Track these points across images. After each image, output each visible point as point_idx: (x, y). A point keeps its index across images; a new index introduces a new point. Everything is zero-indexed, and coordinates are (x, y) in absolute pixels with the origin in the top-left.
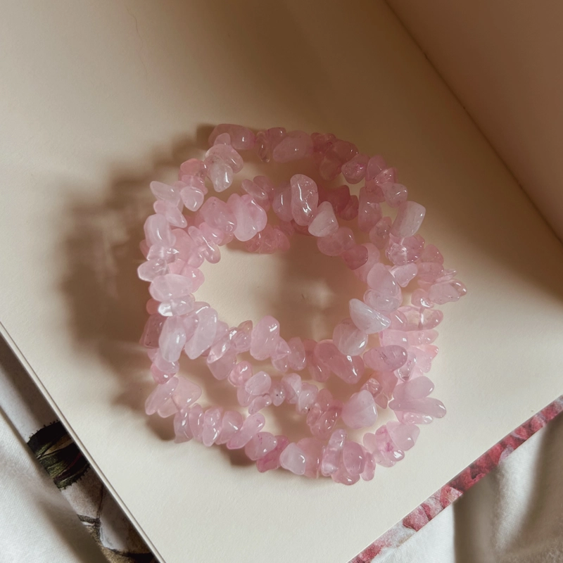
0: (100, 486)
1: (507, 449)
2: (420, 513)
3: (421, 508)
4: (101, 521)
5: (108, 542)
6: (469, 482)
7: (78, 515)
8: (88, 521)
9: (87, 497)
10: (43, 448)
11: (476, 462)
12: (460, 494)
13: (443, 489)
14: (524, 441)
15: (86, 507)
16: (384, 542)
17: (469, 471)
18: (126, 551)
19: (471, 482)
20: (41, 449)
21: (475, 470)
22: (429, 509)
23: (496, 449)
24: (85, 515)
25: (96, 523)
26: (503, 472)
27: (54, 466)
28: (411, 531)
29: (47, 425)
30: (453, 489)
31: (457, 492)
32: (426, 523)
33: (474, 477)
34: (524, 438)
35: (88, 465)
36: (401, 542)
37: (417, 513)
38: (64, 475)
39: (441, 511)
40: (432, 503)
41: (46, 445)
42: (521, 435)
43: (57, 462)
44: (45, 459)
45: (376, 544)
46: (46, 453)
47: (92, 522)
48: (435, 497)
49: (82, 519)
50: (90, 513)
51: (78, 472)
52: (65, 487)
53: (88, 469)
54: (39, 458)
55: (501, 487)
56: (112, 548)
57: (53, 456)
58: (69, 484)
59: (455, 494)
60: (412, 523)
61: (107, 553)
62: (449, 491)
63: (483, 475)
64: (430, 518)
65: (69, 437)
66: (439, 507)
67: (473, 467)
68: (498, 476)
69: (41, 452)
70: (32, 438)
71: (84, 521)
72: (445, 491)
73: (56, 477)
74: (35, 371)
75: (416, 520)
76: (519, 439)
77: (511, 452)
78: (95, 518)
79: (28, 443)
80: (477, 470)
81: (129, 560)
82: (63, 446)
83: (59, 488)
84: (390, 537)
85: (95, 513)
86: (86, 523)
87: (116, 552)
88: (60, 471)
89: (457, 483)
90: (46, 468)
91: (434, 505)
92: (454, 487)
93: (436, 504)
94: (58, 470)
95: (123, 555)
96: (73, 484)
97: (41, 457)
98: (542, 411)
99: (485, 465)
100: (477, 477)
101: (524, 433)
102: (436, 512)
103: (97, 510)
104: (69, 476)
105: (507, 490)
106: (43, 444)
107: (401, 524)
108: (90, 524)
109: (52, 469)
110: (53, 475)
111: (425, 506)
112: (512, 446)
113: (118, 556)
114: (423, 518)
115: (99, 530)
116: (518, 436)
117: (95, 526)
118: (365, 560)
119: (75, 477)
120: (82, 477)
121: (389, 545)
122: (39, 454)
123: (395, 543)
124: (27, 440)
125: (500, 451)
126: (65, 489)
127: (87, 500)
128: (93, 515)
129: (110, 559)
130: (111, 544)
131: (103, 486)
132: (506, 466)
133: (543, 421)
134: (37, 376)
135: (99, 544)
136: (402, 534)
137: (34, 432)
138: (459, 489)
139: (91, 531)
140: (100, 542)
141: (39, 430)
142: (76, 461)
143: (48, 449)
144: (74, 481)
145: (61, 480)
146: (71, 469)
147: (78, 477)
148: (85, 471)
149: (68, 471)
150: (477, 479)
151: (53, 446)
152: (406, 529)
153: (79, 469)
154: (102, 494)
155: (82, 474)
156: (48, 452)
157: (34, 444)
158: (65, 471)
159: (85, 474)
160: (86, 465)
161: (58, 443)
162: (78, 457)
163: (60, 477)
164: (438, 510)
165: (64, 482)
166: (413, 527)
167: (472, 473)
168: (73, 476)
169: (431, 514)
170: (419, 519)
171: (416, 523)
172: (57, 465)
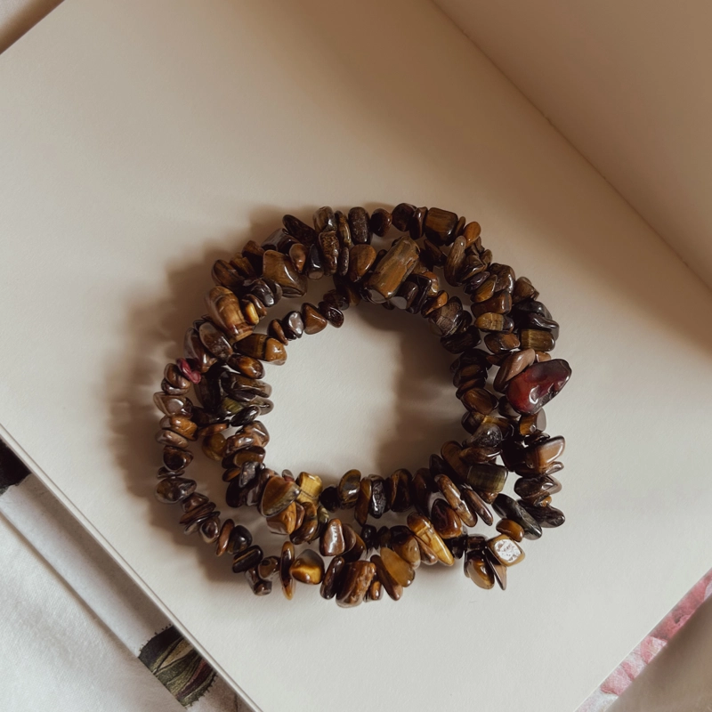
0: (232, 697)
2: (620, 673)
3: (620, 668)
6: (673, 628)
10: (158, 661)
11: (677, 605)
12: (664, 644)
17: (671, 616)
19: (675, 627)
20: (155, 662)
21: (678, 613)
22: (630, 667)
23: (700, 584)
27: (175, 679)
28: (612, 696)
29: (158, 633)
30: (654, 639)
31: (659, 641)
33: (677, 621)
35: (215, 674)
37: (615, 674)
38: (189, 689)
40: (632, 659)
41: (162, 657)
43: (177, 675)
44: (162, 673)
46: (162, 666)
48: (635, 653)
51: (204, 684)
52: (191, 703)
53: (215, 678)
54: (155, 673)
57: (171, 668)
58: (195, 698)
59: (658, 645)
60: (611, 686)
62: (650, 642)
63: (688, 618)
64: (632, 678)
65: (187, 644)
66: (641, 663)
67: (675, 611)
69: (156, 665)
70: (143, 651)
72: (646, 643)
73: (179, 693)
75: (616, 682)
79: (139, 657)
80: (680, 611)
82: (182, 654)
83: (184, 705)
84: (587, 707)
88: (182, 685)
89: (660, 631)
91: (635, 662)
92: (657, 637)
94: (181, 683)
96: (200, 699)
97: (157, 671)
99: (688, 605)
100: (681, 620)
102: (638, 670)
104: (193, 690)
106: (156, 656)
107: (600, 690)
109: (171, 684)
110: (175, 691)
111: (624, 665)
114: (624, 679)
119: (201, 690)
120: (209, 689)
122: (154, 668)
124: (137, 653)
125: (704, 585)
126: (191, 705)
131: (236, 696)
134: (139, 576)
136: (601, 701)
137: (145, 643)
138: (661, 638)
141: (150, 639)
142: (199, 671)
143: (164, 660)
144: (201, 695)
145: (186, 696)
146: (195, 681)
147: (205, 689)
148: (212, 680)
149: (192, 685)
150: (682, 623)
151: (170, 656)
152: (606, 696)
153: (205, 680)
154: (236, 705)
155: (209, 685)
156: (165, 664)
157: (147, 657)
158: (188, 684)
159: (212, 684)
160: (212, 674)
161: (174, 651)
162: (201, 665)
163: (183, 692)
164: (641, 667)
165: (189, 698)
166: (613, 691)
167: (676, 618)
168: (199, 689)
169: (632, 673)
170: (619, 680)
171: (617, 686)
172: (177, 678)
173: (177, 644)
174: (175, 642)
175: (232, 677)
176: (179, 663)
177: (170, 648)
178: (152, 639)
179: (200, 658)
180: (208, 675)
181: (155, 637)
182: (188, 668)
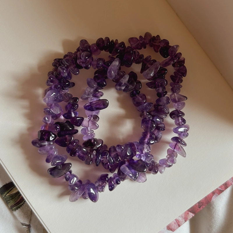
0: (30, 210)
1: (215, 195)
2: (175, 223)
3: (175, 221)
4: (31, 225)
6: (197, 210)
7: (21, 223)
8: (26, 226)
10: (6, 193)
11: (202, 200)
12: (193, 215)
13: (185, 213)
14: (223, 191)
15: (24, 219)
17: (197, 205)
19: (198, 209)
20: (4, 193)
21: (200, 204)
22: (179, 222)
23: (210, 195)
25: (29, 226)
26: (214, 206)
28: (171, 232)
29: (7, 183)
30: (190, 213)
31: (192, 214)
32: (177, 228)
33: (200, 207)
34: (223, 190)
37: (173, 223)
38: (15, 205)
39: (184, 223)
40: (180, 219)
41: (7, 192)
43: (12, 199)
44: (6, 198)
46: (7, 195)
47: (27, 226)
48: (181, 216)
49: (23, 224)
50: (26, 222)
51: (21, 204)
53: (25, 203)
54: (4, 197)
55: (212, 213)
57: (10, 197)
58: (17, 209)
59: (191, 215)
60: (171, 228)
63: (204, 207)
64: (179, 226)
65: (17, 189)
66: (184, 221)
67: (199, 203)
68: (211, 208)
69: (5, 195)
70: (1, 189)
71: (23, 225)
72: (186, 213)
73: (11, 206)
75: (173, 227)
76: (221, 190)
77: (217, 196)
82: (14, 192)
88: (13, 203)
89: (192, 210)
90: (7, 202)
91: (181, 220)
92: (191, 212)
94: (12, 203)
96: (18, 209)
97: (5, 197)
98: (232, 178)
99: (205, 202)
100: (201, 207)
101: (223, 187)
102: (182, 223)
103: (29, 221)
104: (17, 206)
105: (215, 214)
106: (5, 191)
107: (166, 228)
108: (26, 227)
109: (9, 202)
110: (9, 206)
111: (177, 220)
112: (218, 193)
114: (176, 225)
115: (30, 229)
116: (220, 189)
117: (29, 227)
119: (19, 206)
120: (22, 206)
125: (212, 195)
126: (15, 211)
127: (25, 216)
128: (27, 223)
132: (215, 203)
133: (232, 182)
136: (166, 232)
137: (2, 186)
138: (192, 213)
139: (27, 230)
142: (20, 199)
143: (8, 193)
144: (19, 208)
146: (18, 202)
148: (24, 203)
149: (16, 203)
151: (10, 192)
152: (168, 231)
153: (21, 202)
154: (31, 213)
155: (23, 205)
156: (8, 195)
158: (15, 203)
159: (24, 204)
160: (24, 201)
161: (12, 191)
162: (21, 197)
163: (13, 206)
164: (183, 222)
165: (15, 208)
166: (171, 230)
167: (199, 206)
168: (19, 205)
169: (180, 224)
170: (174, 226)
171: (173, 228)
172: (11, 200)
173: (13, 188)
174: (11, 188)
175: (31, 203)
176: (13, 195)
178: (5, 185)
179: (20, 195)
180: (23, 201)
181: (6, 185)
182: (16, 197)
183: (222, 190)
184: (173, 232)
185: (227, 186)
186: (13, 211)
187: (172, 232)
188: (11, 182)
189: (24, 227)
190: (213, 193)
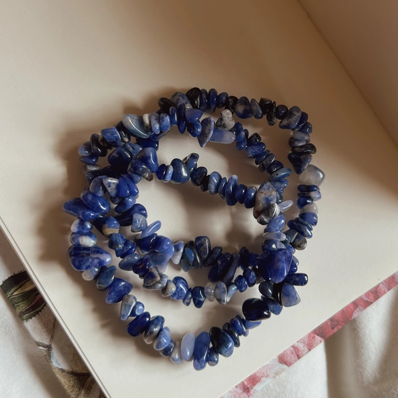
0: (53, 321)
1: (358, 309)
2: (292, 353)
3: (292, 348)
4: (52, 346)
5: (57, 363)
6: (329, 332)
7: (36, 341)
8: (43, 346)
9: (43, 328)
10: (13, 290)
11: (334, 316)
12: (322, 340)
13: (309, 335)
14: (372, 303)
15: (42, 336)
16: (264, 373)
17: (329, 323)
18: (70, 370)
19: (331, 332)
20: (10, 290)
21: (334, 322)
22: (299, 350)
23: (350, 307)
24: (41, 342)
25: (49, 348)
28: (285, 366)
29: (16, 273)
30: (317, 336)
31: (320, 338)
32: (296, 361)
33: (333, 328)
34: (372, 301)
35: (45, 304)
36: (277, 374)
37: (289, 353)
38: (27, 311)
40: (301, 346)
41: (15, 288)
42: (369, 299)
43: (22, 301)
44: (13, 298)
45: (258, 375)
46: (14, 294)
47: (45, 347)
48: (303, 341)
49: (38, 344)
50: (44, 341)
51: (37, 309)
52: (27, 320)
53: (45, 307)
56: (60, 367)
57: (19, 296)
58: (30, 318)
60: (285, 360)
61: (56, 371)
62: (314, 338)
63: (340, 327)
64: (299, 357)
65: (32, 283)
66: (306, 349)
67: (332, 320)
69: (10, 293)
70: (4, 282)
71: (39, 346)
72: (311, 337)
73: (21, 312)
74: (9, 230)
75: (289, 358)
76: (367, 302)
77: (362, 310)
78: (48, 344)
79: (1, 286)
80: (336, 323)
81: (72, 377)
82: (28, 289)
84: (268, 370)
85: (48, 340)
86: (41, 348)
87: (62, 370)
88: (24, 308)
89: (320, 332)
90: (13, 305)
91: (302, 348)
92: (318, 335)
93: (303, 347)
94: (22, 307)
95: (67, 373)
96: (33, 318)
97: (10, 296)
98: (385, 281)
99: (341, 320)
100: (335, 328)
101: (372, 297)
102: (304, 353)
103: (50, 338)
104: (30, 312)
106: (12, 287)
107: (277, 360)
108: (44, 349)
109: (18, 306)
110: (18, 311)
111: (295, 347)
112: (362, 306)
113: (64, 373)
114: (294, 357)
115: (50, 353)
116: (367, 299)
117: (48, 350)
118: (249, 386)
119: (35, 313)
120: (40, 313)
121: (267, 376)
122: (9, 294)
123: (272, 375)
125: (353, 309)
126: (27, 321)
127: (43, 330)
128: (46, 342)
129: (58, 376)
130: (59, 364)
131: (55, 320)
133: (386, 289)
134: (11, 234)
135: (50, 364)
136: (277, 368)
137: (6, 278)
139: (45, 354)
140: (51, 362)
141: (10, 276)
142: (36, 301)
143: (16, 290)
144: (34, 316)
145: (25, 315)
146: (32, 306)
147: (37, 313)
148: (43, 308)
149: (30, 308)
150: (335, 330)
151: (20, 289)
152: (281, 365)
153: (38, 307)
154: (54, 326)
155: (40, 311)
156: (16, 293)
157: (6, 286)
158: (28, 308)
159: (42, 310)
160: (43, 304)
161: (23, 287)
162: (38, 298)
163: (23, 312)
164: (306, 352)
165: (26, 316)
166: (286, 363)
167: (332, 325)
168: (33, 312)
169: (300, 354)
170: (291, 357)
171: (288, 360)
172: (22, 303)
173: (26, 282)
174: (23, 282)
176: (25, 294)
177: (21, 284)
178: (11, 276)
179: (38, 293)
180: (41, 305)
181: (13, 276)
182: (29, 298)
183: (369, 300)
184: (289, 366)
185: (377, 296)
186: (22, 320)
187: (287, 367)
188: (23, 271)
189: (41, 350)
190: (355, 304)
